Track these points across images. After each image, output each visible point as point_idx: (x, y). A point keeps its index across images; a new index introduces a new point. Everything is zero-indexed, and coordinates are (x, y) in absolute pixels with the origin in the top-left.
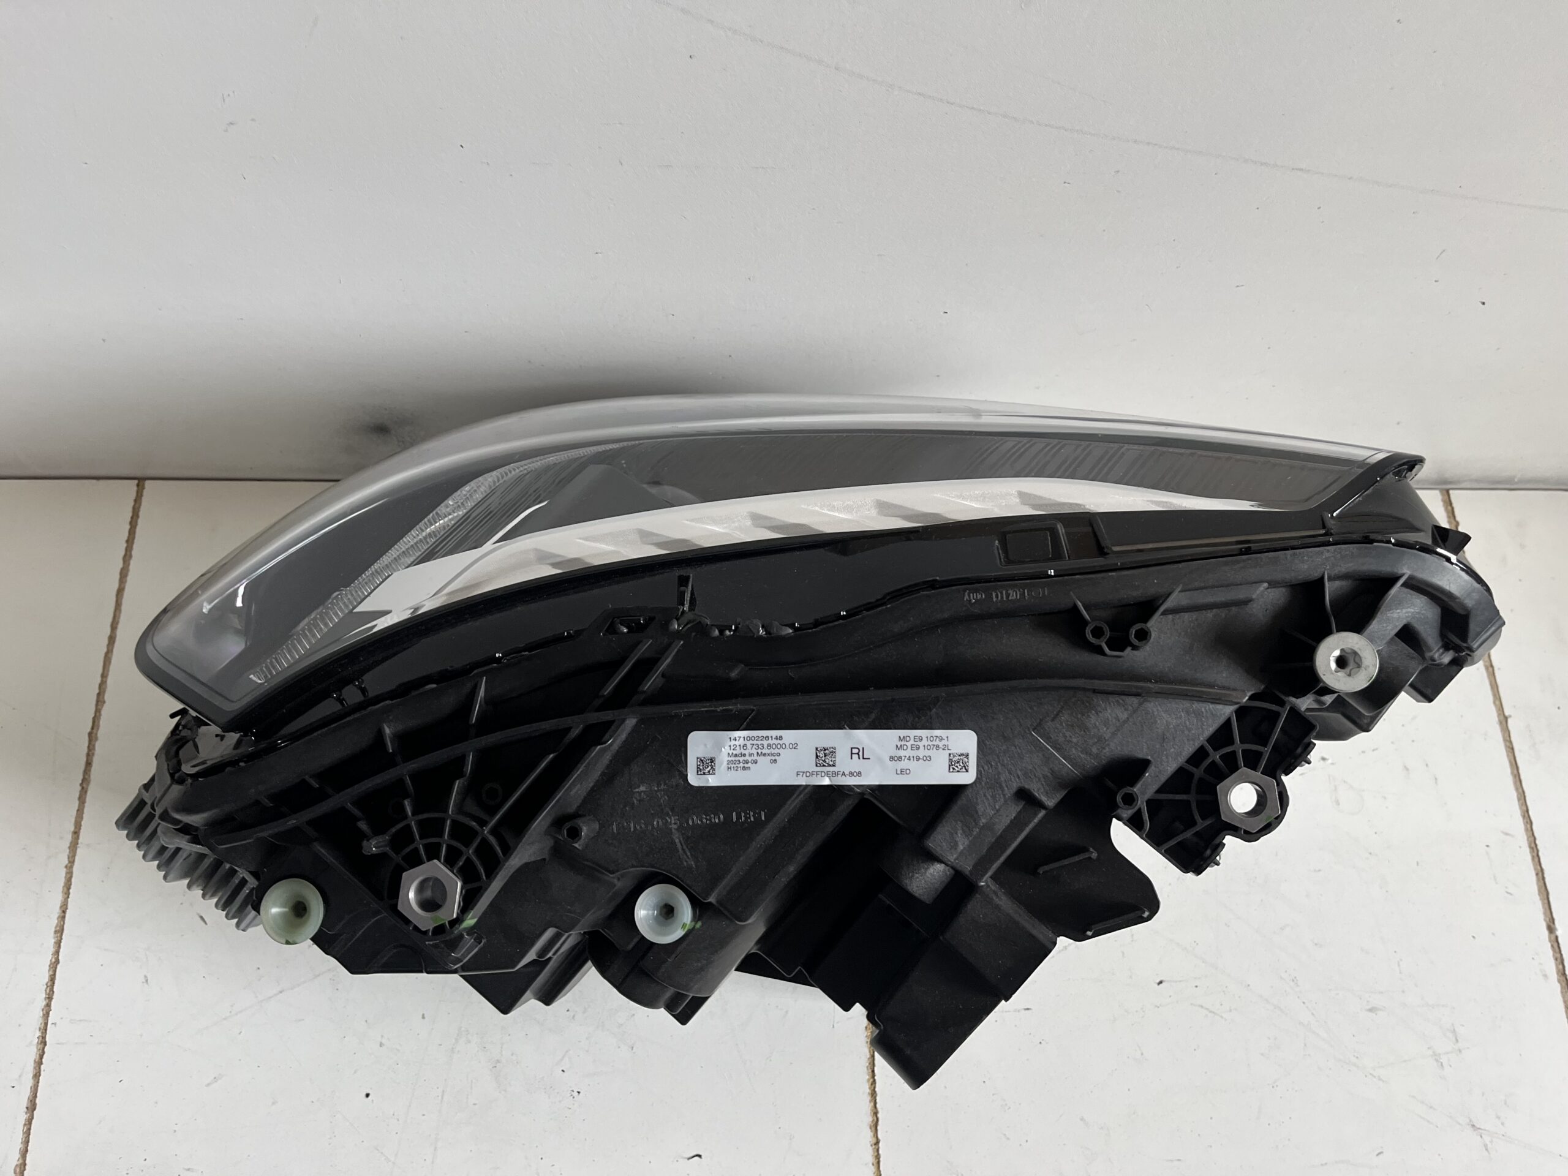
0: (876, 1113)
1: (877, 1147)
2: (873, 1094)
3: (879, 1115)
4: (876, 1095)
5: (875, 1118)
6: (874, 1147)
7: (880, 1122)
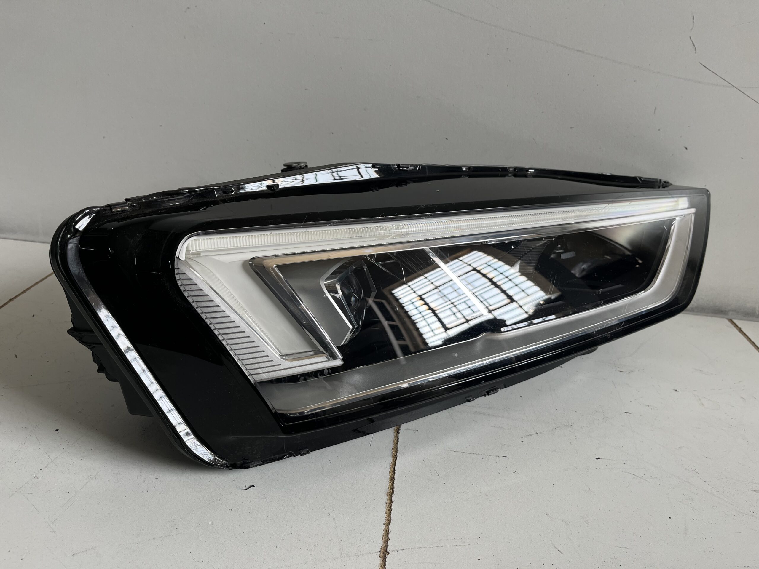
0: (392, 488)
1: (390, 505)
2: (392, 480)
3: (394, 489)
4: (394, 479)
5: (391, 491)
6: (387, 504)
7: (394, 493)
